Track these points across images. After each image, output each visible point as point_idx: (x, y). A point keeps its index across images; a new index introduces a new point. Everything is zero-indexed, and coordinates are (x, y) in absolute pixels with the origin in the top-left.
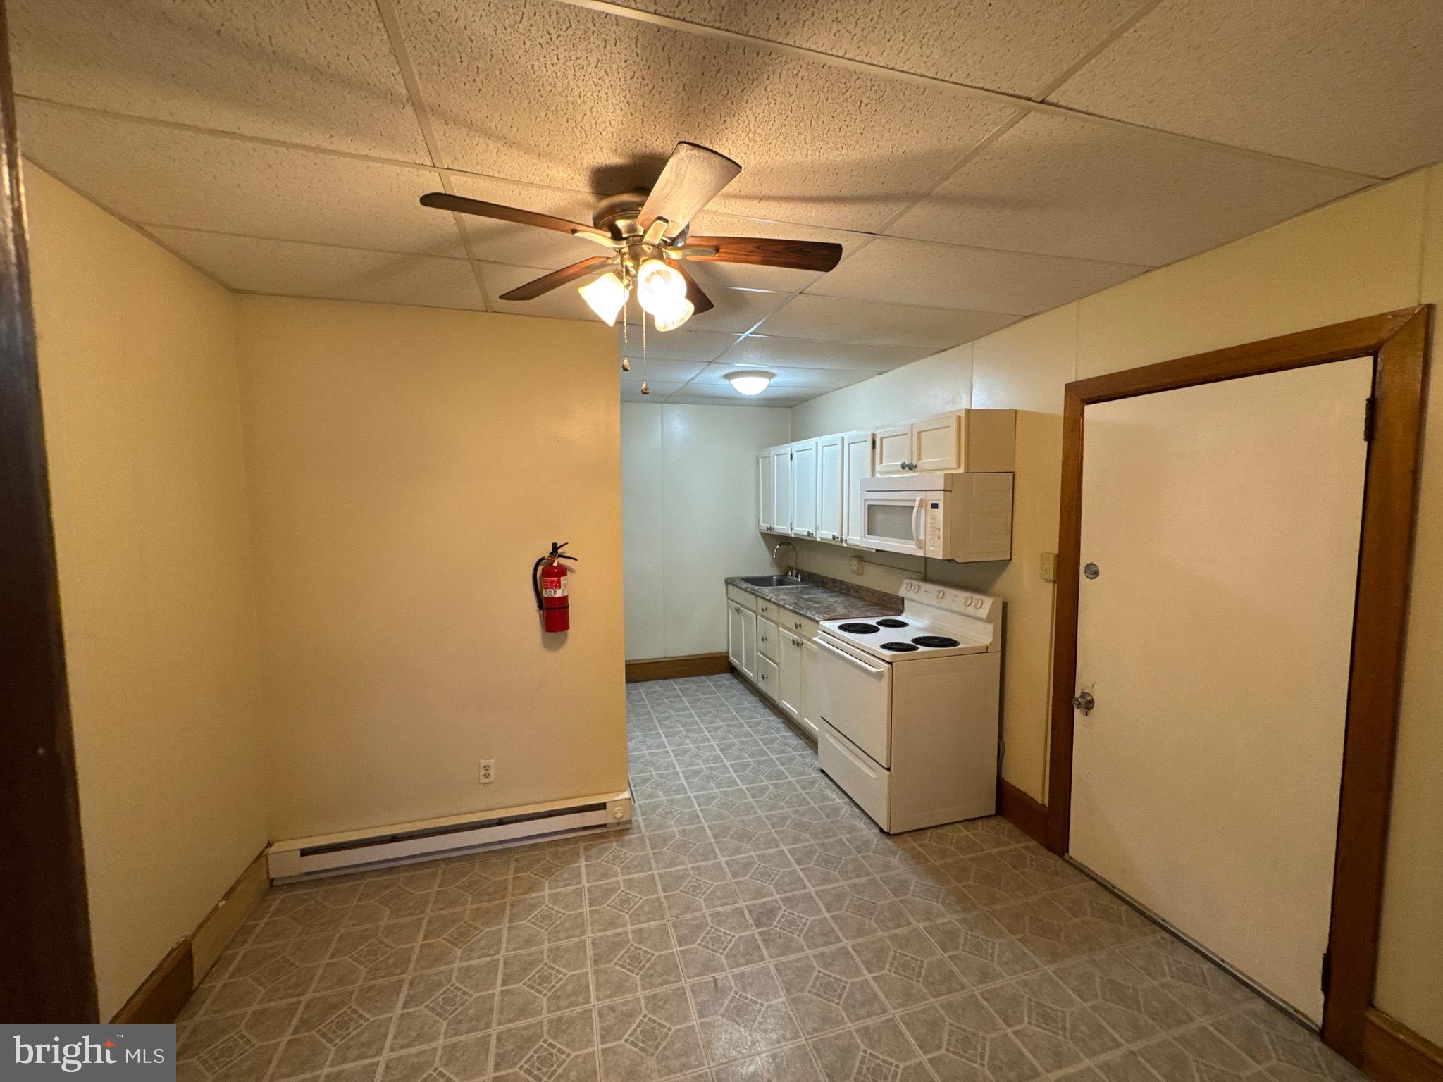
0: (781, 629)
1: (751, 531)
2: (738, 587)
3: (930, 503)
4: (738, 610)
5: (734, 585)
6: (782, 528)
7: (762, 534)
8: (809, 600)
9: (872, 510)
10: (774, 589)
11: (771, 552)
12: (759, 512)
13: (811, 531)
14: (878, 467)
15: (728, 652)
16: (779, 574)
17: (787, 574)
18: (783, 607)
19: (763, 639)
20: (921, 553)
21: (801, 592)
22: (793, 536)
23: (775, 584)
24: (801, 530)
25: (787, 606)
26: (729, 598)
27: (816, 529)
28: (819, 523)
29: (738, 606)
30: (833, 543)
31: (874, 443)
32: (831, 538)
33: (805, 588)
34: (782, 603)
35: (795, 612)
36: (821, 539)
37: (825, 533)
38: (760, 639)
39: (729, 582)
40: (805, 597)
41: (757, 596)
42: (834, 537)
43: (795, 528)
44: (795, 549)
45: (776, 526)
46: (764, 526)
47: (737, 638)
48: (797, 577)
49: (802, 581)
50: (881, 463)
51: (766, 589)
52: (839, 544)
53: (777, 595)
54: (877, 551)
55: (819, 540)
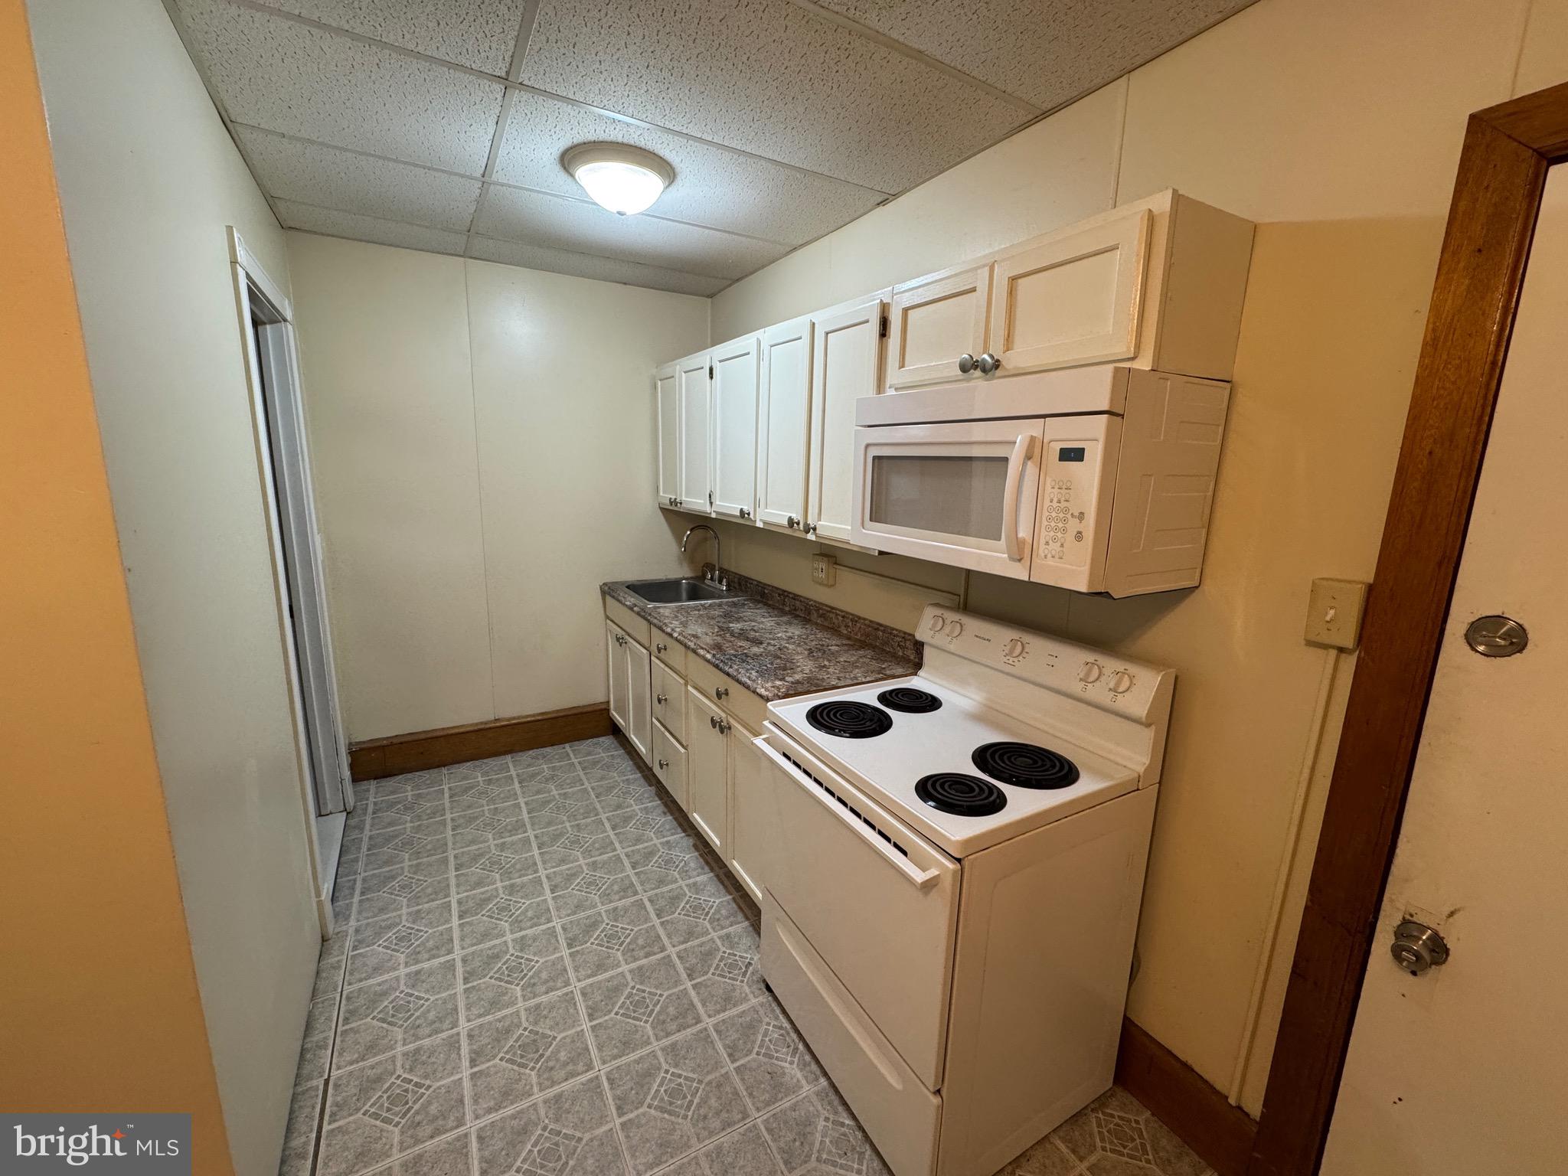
0: (690, 688)
1: (645, 506)
2: (619, 601)
3: (1058, 446)
4: (620, 641)
5: (613, 597)
6: (696, 503)
7: (664, 510)
8: (742, 635)
9: (883, 467)
10: (681, 608)
11: (678, 538)
12: (657, 474)
13: (746, 509)
14: (893, 376)
15: (608, 702)
16: (689, 574)
17: (704, 577)
18: (694, 651)
19: (659, 701)
20: (1018, 572)
21: (726, 615)
22: (714, 515)
23: (684, 595)
24: (728, 505)
25: (702, 652)
26: (607, 617)
27: (756, 503)
28: (761, 494)
29: (620, 633)
30: (789, 532)
31: (884, 324)
32: (785, 522)
33: (734, 604)
34: (692, 645)
35: (717, 666)
36: (765, 523)
37: (773, 514)
38: (655, 701)
39: (608, 591)
40: (736, 626)
41: (650, 623)
42: (791, 522)
43: (717, 502)
44: (716, 537)
45: (684, 498)
46: (665, 497)
47: (621, 685)
48: (720, 582)
49: (728, 590)
50: (902, 366)
51: (666, 609)
52: (802, 535)
53: (684, 624)
54: (881, 553)
55: (760, 524)
